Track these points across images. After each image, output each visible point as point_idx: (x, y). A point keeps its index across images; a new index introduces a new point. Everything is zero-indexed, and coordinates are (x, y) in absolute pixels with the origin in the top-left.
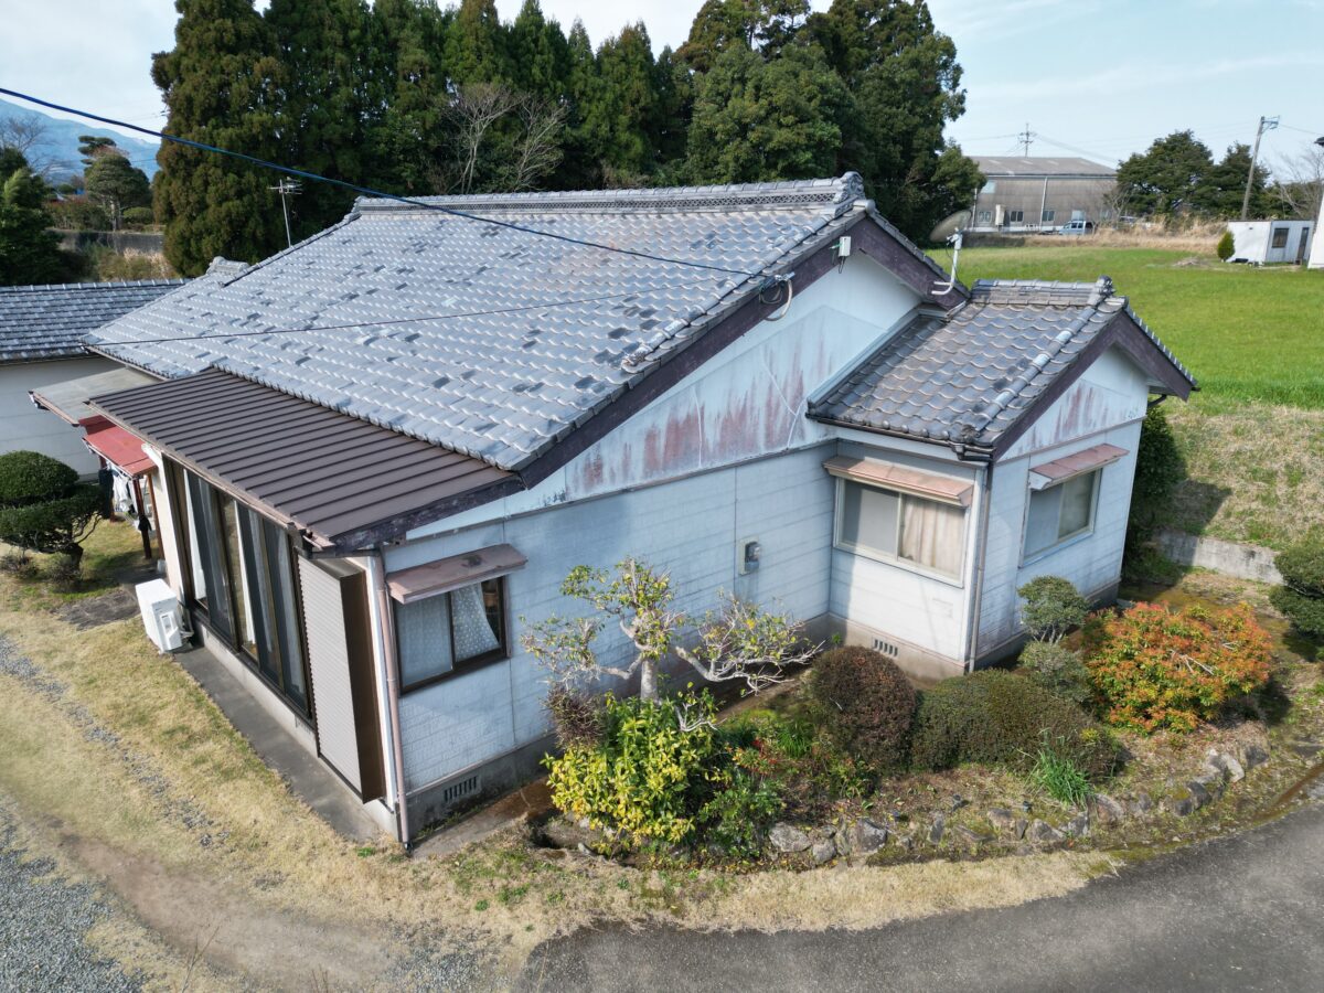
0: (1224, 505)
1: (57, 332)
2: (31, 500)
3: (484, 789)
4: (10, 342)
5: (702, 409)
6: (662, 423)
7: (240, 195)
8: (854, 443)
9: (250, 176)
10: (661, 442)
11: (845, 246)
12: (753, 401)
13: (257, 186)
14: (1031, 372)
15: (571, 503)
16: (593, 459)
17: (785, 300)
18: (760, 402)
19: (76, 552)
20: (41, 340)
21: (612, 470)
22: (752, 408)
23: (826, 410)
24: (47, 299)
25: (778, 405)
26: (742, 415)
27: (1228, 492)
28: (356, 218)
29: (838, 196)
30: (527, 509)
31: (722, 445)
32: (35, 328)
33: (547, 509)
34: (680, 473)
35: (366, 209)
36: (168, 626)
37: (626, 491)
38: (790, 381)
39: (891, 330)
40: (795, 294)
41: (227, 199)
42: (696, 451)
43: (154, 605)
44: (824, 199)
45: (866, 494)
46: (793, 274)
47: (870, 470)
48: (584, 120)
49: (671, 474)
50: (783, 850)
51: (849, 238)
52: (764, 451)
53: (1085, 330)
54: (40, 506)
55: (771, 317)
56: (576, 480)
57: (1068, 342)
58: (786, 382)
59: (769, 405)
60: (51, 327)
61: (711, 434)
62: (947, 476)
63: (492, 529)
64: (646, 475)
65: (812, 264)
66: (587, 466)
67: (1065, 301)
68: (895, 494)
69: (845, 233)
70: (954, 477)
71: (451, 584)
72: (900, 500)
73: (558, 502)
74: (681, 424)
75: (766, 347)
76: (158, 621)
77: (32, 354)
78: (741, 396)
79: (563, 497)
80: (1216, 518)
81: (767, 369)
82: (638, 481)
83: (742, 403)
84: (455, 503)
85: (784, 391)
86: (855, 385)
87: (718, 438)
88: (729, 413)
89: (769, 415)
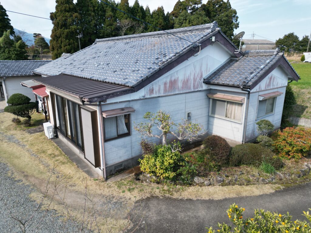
0: (306, 110)
1: (27, 71)
2: (19, 104)
3: (124, 167)
4: (16, 72)
5: (178, 78)
6: (168, 81)
7: (69, 45)
8: (215, 89)
9: (71, 40)
10: (168, 85)
11: (213, 39)
12: (190, 77)
13: (73, 43)
14: (260, 69)
15: (146, 99)
16: (151, 88)
17: (198, 51)
18: (192, 78)
19: (30, 117)
20: (23, 72)
21: (156, 91)
22: (190, 79)
23: (208, 81)
24: (25, 64)
25: (196, 79)
26: (188, 81)
27: (307, 107)
28: (96, 44)
29: (212, 27)
30: (135, 99)
31: (183, 88)
32: (22, 69)
33: (140, 99)
34: (172, 94)
35: (98, 42)
36: (50, 133)
37: (159, 97)
38: (199, 73)
39: (224, 63)
40: (201, 49)
41: (66, 46)
42: (176, 88)
43: (47, 127)
44: (208, 28)
45: (218, 102)
46: (201, 44)
47: (219, 96)
48: (149, 28)
49: (170, 94)
50: (197, 183)
51: (214, 37)
52: (193, 90)
53: (273, 60)
54: (22, 106)
55: (195, 55)
56: (147, 93)
57: (269, 63)
58: (198, 73)
59: (194, 78)
60: (26, 69)
61: (180, 84)
62: (238, 96)
63: (127, 103)
64: (164, 93)
65: (206, 42)
66: (150, 90)
67: (268, 54)
68: (225, 101)
69: (214, 36)
70: (240, 96)
71: (117, 114)
72: (226, 103)
73: (143, 98)
74: (173, 81)
75: (194, 64)
76: (48, 131)
77: (21, 75)
78: (187, 76)
79: (144, 97)
80: (304, 113)
81: (194, 69)
82: (162, 95)
83: (188, 77)
84: (118, 94)
85: (198, 76)
86: (215, 75)
87: (182, 85)
88: (184, 80)
89: (194, 81)
